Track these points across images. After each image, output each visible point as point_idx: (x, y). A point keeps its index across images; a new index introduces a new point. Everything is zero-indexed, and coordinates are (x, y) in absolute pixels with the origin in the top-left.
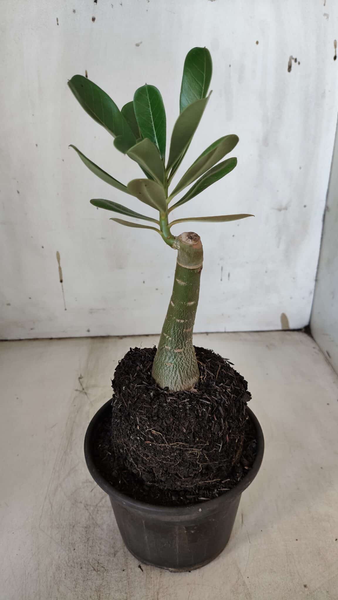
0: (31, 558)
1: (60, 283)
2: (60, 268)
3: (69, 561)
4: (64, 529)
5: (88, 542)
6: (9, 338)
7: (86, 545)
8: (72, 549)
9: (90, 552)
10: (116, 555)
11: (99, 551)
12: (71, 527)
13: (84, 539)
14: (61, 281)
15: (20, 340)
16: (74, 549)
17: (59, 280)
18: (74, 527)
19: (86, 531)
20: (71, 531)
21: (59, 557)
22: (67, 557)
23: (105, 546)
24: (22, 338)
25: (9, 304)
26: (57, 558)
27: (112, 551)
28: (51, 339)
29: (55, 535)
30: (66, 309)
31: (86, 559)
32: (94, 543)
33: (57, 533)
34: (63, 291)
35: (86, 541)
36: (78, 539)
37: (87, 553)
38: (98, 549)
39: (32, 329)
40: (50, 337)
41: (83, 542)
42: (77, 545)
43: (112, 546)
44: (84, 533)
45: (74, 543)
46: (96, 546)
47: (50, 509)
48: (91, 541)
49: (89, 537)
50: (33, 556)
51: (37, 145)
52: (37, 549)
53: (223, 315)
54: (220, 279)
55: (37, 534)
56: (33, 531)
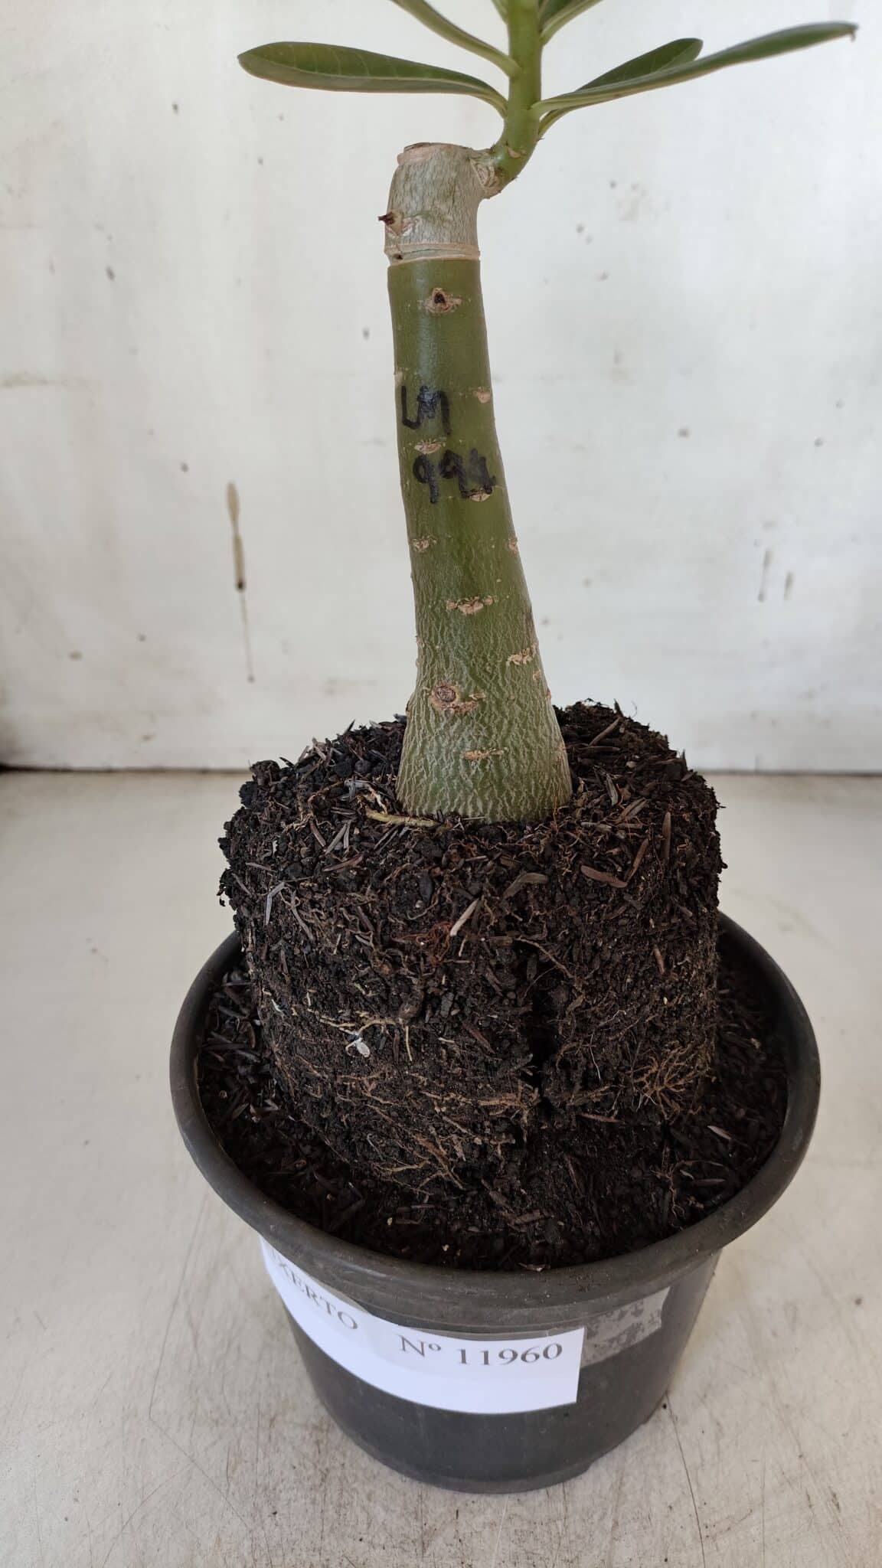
0: (116, 1538)
1: (238, 592)
2: (237, 543)
3: (255, 1560)
4: (239, 1429)
5: (322, 1488)
6: (76, 763)
7: (319, 1498)
8: (267, 1510)
9: (332, 1530)
10: (429, 1551)
11: (365, 1526)
12: (265, 1423)
13: (311, 1472)
14: (241, 585)
15: (110, 771)
16: (275, 1513)
17: (232, 581)
18: (272, 1420)
19: (318, 1443)
20: (263, 1438)
21: (219, 1540)
22: (247, 1543)
23: (386, 1509)
24: (115, 765)
25: (75, 656)
26: (211, 1544)
27: (414, 1530)
28: (205, 772)
29: (206, 1450)
30: (251, 679)
31: (317, 1557)
32: (345, 1493)
33: (214, 1443)
34: (245, 619)
35: (318, 1481)
36: (286, 1473)
37: (322, 1531)
38: (363, 1517)
39: (147, 738)
40: (200, 764)
41: (308, 1484)
42: (283, 1496)
43: (411, 1508)
44: (309, 1449)
45: (275, 1489)
46: (355, 1504)
47: (191, 1347)
48: (336, 1482)
49: (327, 1465)
50: (123, 1528)
51: (175, 107)
52: (139, 1501)
53: (754, 716)
54: (757, 594)
55: (143, 1440)
56: (126, 1428)
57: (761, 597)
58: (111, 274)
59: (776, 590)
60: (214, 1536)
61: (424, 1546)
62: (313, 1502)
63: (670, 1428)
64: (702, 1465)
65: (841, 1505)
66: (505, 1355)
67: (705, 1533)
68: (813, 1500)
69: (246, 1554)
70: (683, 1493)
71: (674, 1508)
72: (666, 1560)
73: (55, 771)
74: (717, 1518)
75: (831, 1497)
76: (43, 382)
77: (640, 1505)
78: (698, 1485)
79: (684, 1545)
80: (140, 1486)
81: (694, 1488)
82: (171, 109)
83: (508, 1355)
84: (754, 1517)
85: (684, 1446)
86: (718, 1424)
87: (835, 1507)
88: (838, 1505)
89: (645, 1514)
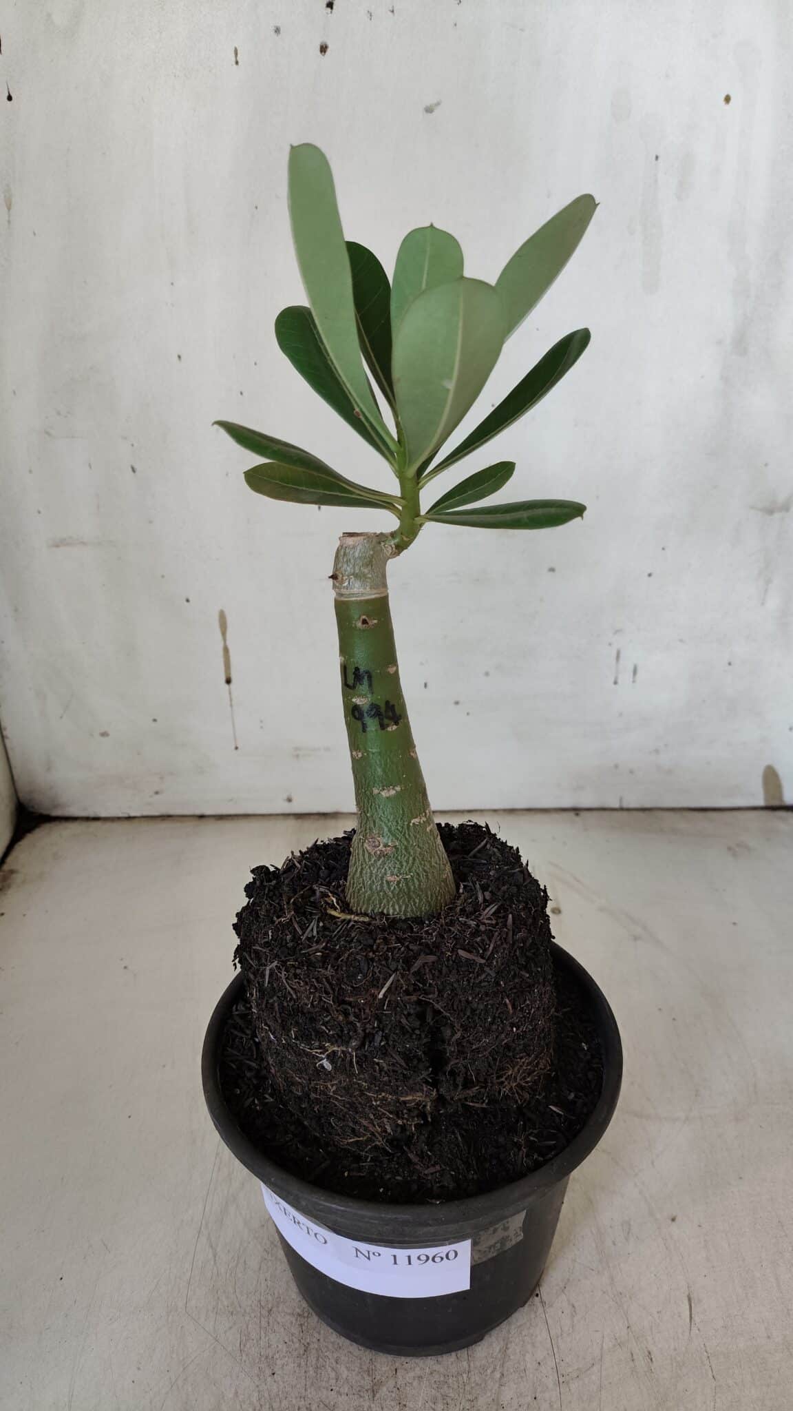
0: (167, 1393)
1: (227, 686)
2: (226, 650)
3: (261, 1405)
4: (247, 1318)
5: (305, 1356)
6: (103, 814)
7: (303, 1364)
8: (268, 1372)
9: (312, 1384)
10: (378, 1395)
11: (334, 1381)
12: (264, 1312)
13: (297, 1345)
14: (228, 681)
15: (129, 818)
16: (274, 1374)
17: (223, 679)
18: (270, 1311)
19: (301, 1325)
20: (264, 1323)
21: (236, 1393)
22: (256, 1394)
23: (348, 1369)
24: (133, 814)
25: (104, 734)
26: (231, 1396)
27: (367, 1382)
28: (202, 817)
29: (225, 1332)
30: (236, 748)
31: (303, 1402)
32: (320, 1359)
33: (231, 1328)
34: (231, 706)
35: (302, 1352)
36: (280, 1346)
37: (306, 1385)
38: (333, 1375)
39: (157, 793)
40: (198, 812)
41: (295, 1354)
42: (279, 1362)
43: (365, 1368)
44: (296, 1330)
45: (273, 1357)
46: (327, 1366)
47: (212, 1263)
48: (314, 1351)
49: (308, 1341)
50: (172, 1386)
51: (179, 357)
52: (182, 1369)
53: (616, 766)
54: (613, 680)
55: (182, 1327)
56: (170, 1320)
57: (616, 683)
58: (134, 470)
59: (626, 677)
60: (233, 1390)
61: (374, 1393)
62: (299, 1366)
63: (540, 1310)
64: (561, 1335)
65: (653, 1359)
66: (421, 1258)
67: (561, 1380)
68: (635, 1357)
69: (255, 1401)
70: (548, 1354)
71: (542, 1364)
72: (535, 1398)
73: (87, 819)
74: (570, 1370)
75: (647, 1353)
76: (84, 543)
77: (519, 1363)
78: (558, 1347)
79: (547, 1388)
80: (181, 1358)
81: (555, 1350)
82: (177, 358)
83: (423, 1258)
84: (595, 1369)
85: (550, 1321)
86: (573, 1307)
87: (650, 1361)
88: (651, 1360)
89: (522, 1368)
